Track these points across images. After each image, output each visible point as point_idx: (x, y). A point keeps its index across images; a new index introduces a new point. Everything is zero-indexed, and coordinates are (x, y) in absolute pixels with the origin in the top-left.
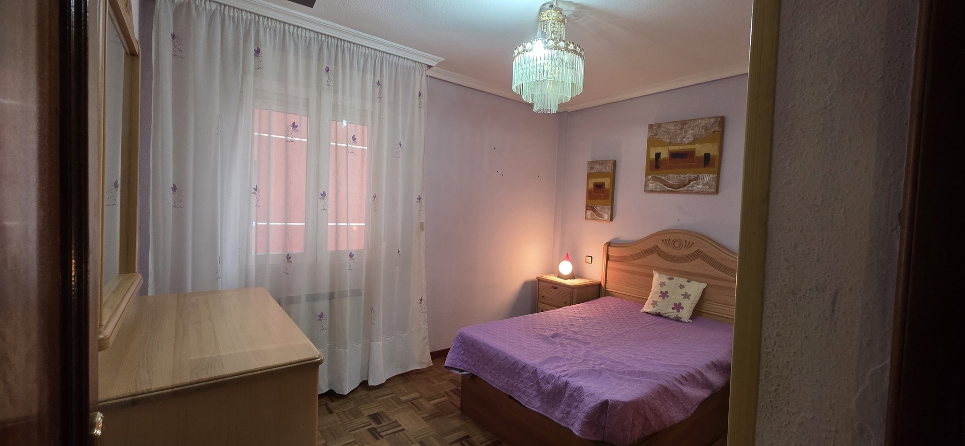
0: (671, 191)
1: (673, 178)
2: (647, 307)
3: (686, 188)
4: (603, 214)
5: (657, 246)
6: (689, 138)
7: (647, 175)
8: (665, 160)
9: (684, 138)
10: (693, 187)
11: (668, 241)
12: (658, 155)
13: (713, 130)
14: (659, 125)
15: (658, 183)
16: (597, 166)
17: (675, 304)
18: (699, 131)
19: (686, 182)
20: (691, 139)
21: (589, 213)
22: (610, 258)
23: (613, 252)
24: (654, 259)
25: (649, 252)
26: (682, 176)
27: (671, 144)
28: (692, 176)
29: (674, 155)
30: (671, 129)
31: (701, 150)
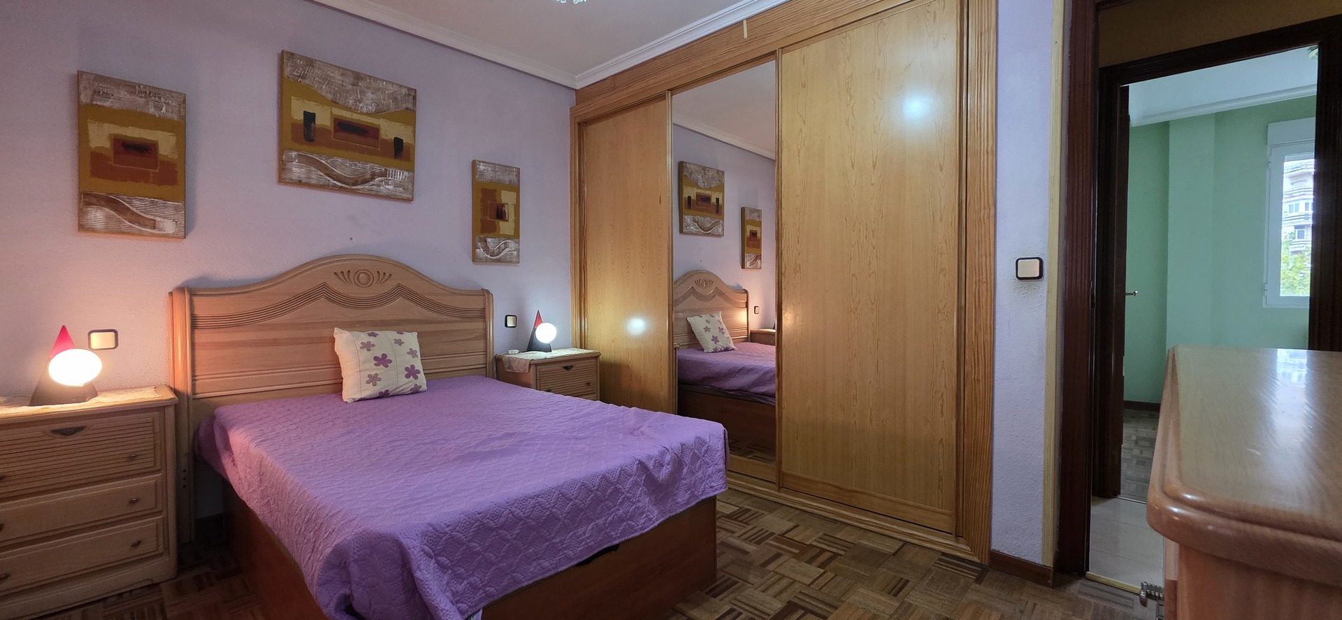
1: (344, 166)
3: (367, 186)
4: (158, 219)
5: (324, 285)
6: (368, 104)
7: (282, 150)
8: (324, 130)
9: (360, 102)
10: (379, 186)
11: (346, 274)
12: (310, 117)
13: (404, 106)
15: (313, 169)
16: (123, 94)
17: (407, 369)
18: (384, 99)
19: (368, 176)
20: (372, 108)
21: (98, 216)
22: (200, 323)
24: (321, 308)
25: (308, 297)
26: (360, 165)
27: (334, 103)
28: (378, 169)
29: (342, 126)
30: (334, 78)
31: (390, 130)
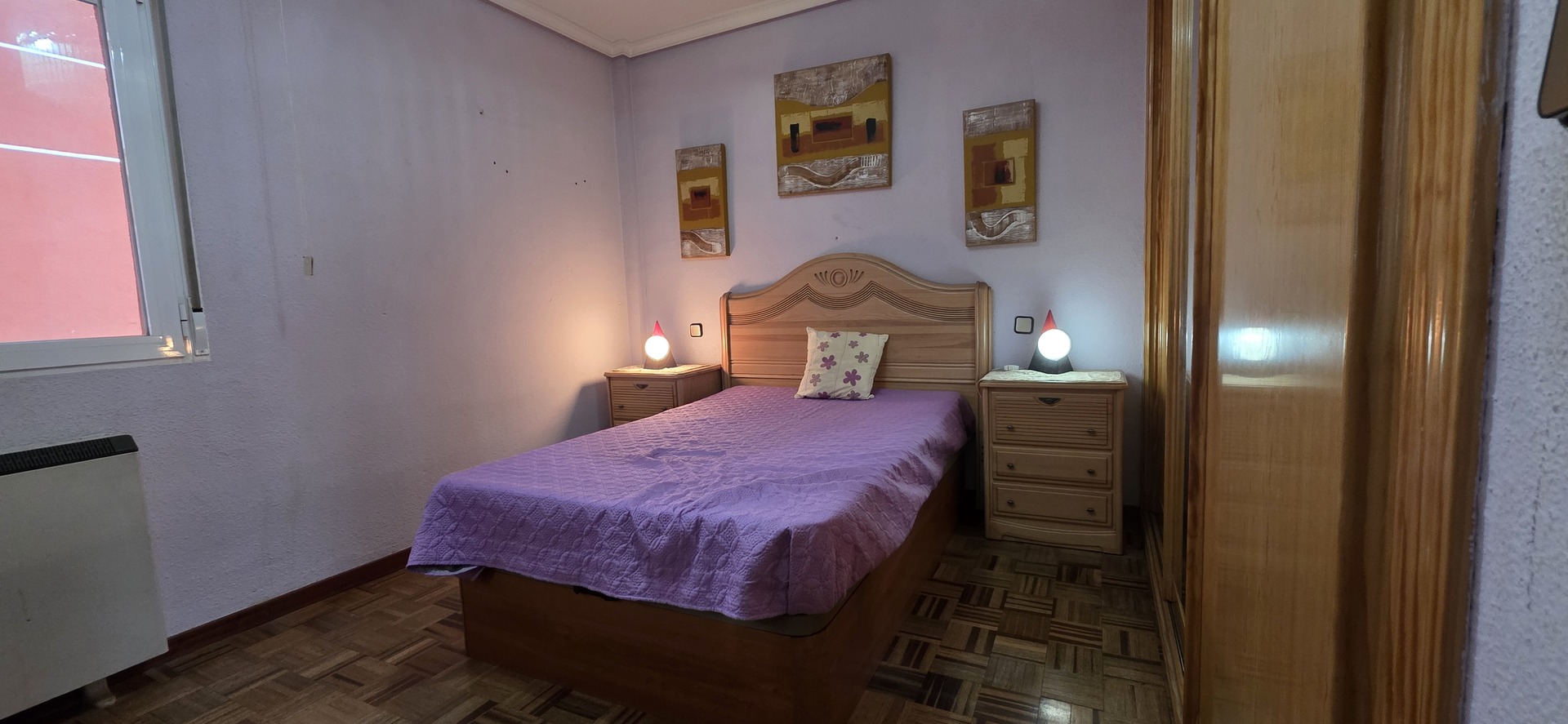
0: (822, 189)
1: (822, 167)
2: (805, 388)
3: (843, 182)
4: (713, 243)
5: (807, 286)
6: (841, 95)
7: (780, 165)
8: (807, 136)
9: (833, 95)
10: (854, 178)
11: (823, 274)
12: (795, 128)
13: (875, 78)
14: (792, 75)
15: (799, 177)
16: (693, 158)
17: (847, 373)
18: (855, 81)
19: (844, 171)
20: (844, 97)
21: (688, 245)
22: (734, 320)
23: (736, 308)
24: (806, 308)
25: (796, 298)
26: (836, 161)
27: (813, 106)
28: (851, 160)
29: (821, 126)
30: (810, 81)
31: (860, 114)
